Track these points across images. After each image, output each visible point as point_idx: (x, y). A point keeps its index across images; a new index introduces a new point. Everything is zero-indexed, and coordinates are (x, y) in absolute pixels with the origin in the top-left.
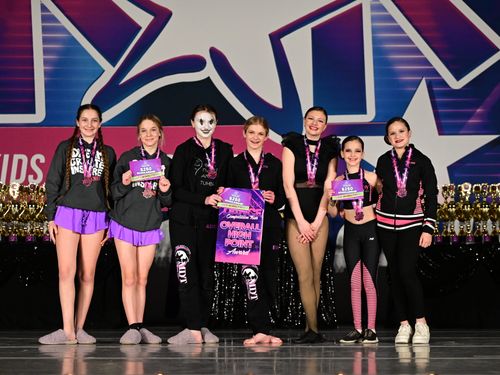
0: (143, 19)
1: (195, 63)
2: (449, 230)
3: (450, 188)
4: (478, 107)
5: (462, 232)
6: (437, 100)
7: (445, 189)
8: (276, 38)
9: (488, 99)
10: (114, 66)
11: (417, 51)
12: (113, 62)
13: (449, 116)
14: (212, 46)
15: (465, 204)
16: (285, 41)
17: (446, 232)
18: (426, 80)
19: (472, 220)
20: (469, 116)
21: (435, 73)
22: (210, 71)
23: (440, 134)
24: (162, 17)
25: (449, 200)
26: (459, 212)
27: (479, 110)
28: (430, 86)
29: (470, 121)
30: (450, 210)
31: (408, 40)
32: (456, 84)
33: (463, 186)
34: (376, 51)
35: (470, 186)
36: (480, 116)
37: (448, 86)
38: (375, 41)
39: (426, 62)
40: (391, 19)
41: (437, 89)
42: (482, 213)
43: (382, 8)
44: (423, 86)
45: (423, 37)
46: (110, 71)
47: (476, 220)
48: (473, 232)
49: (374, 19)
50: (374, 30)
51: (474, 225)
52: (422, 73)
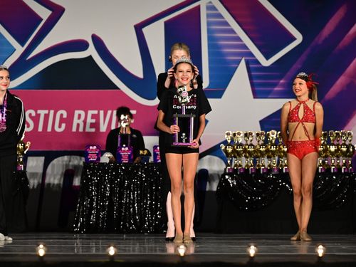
0: (44, 13)
1: (81, 45)
2: (261, 164)
3: (262, 134)
4: (281, 79)
5: (270, 166)
6: (253, 73)
7: (258, 135)
8: (139, 28)
9: (288, 73)
10: (23, 46)
11: (239, 39)
12: (22, 43)
13: (260, 85)
14: (93, 33)
15: (272, 145)
16: (145, 30)
17: (259, 166)
18: (245, 60)
19: (277, 158)
20: (275, 85)
21: (251, 54)
22: (92, 51)
23: (255, 97)
24: (58, 12)
25: (261, 142)
26: (267, 151)
27: (282, 81)
28: (247, 63)
29: (276, 89)
30: (261, 149)
31: (232, 31)
32: (266, 63)
33: (270, 132)
34: (210, 38)
35: (276, 132)
36: (283, 85)
37: (260, 64)
38: (209, 31)
39: (245, 47)
40: (220, 16)
41: (252, 66)
42: (284, 152)
43: (214, 8)
44: (243, 63)
45: (243, 29)
46: (19, 50)
47: (280, 157)
48: (277, 165)
49: (208, 16)
50: (209, 24)
51: (279, 161)
52: (242, 55)
